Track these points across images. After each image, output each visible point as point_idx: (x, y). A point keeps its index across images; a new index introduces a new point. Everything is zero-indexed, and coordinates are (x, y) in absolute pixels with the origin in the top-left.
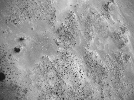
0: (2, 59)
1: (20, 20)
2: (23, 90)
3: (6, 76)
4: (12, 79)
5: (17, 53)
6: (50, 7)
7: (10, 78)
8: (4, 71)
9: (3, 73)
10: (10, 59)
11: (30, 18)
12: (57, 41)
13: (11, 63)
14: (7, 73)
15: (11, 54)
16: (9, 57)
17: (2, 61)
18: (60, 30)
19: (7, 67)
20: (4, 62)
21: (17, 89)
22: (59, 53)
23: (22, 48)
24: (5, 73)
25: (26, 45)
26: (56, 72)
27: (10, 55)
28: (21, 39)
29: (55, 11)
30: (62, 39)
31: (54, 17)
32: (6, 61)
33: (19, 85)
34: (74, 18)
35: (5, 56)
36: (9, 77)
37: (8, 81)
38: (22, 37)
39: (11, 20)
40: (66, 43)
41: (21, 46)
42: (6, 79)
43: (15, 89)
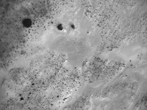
0: (45, 17)
1: (92, 16)
2: (22, 49)
3: (30, 28)
4: (29, 34)
5: (57, 29)
6: (119, 41)
7: (29, 32)
8: (34, 24)
9: (32, 23)
10: (49, 24)
11: (98, 25)
12: (87, 63)
13: (45, 27)
14: (34, 27)
15: (54, 23)
16: (50, 22)
17: (43, 17)
18: (100, 61)
19: (40, 25)
20: (43, 20)
21: (22, 44)
22: (75, 70)
23: (64, 31)
24: (32, 26)
25: (69, 33)
26: (54, 75)
27: (52, 23)
28: (73, 26)
29: (116, 47)
30: (91, 66)
31: (111, 49)
32: (44, 21)
33: (26, 44)
34: (118, 69)
35: (50, 18)
36: (31, 31)
37: (26, 31)
38: (76, 26)
39: (87, 8)
40: (89, 72)
41: (65, 29)
42: (27, 29)
43: (21, 42)
